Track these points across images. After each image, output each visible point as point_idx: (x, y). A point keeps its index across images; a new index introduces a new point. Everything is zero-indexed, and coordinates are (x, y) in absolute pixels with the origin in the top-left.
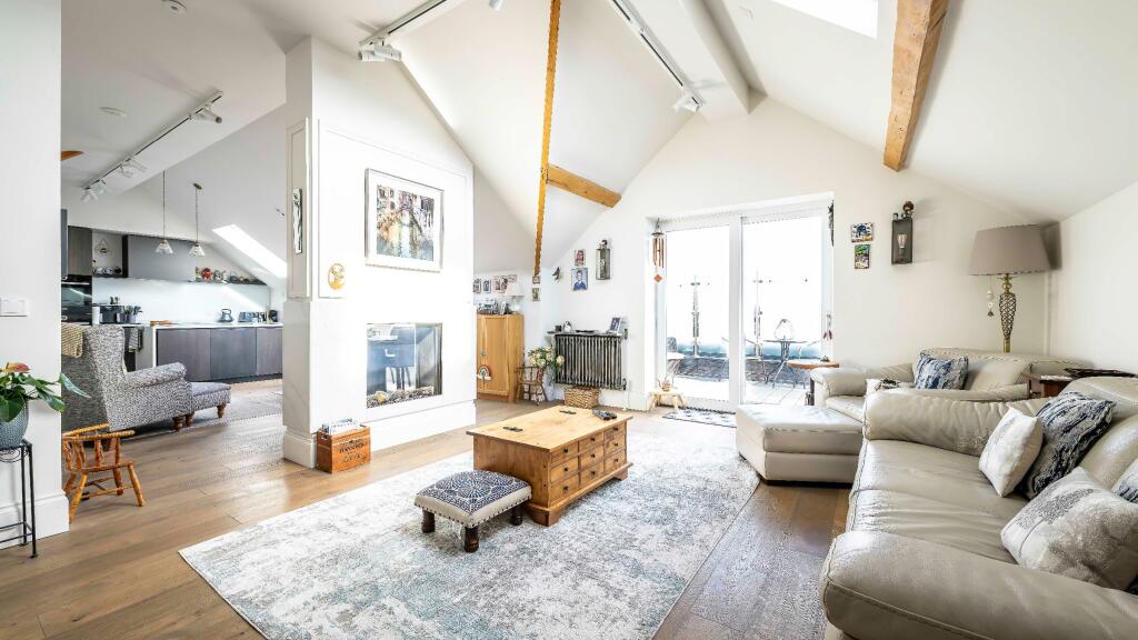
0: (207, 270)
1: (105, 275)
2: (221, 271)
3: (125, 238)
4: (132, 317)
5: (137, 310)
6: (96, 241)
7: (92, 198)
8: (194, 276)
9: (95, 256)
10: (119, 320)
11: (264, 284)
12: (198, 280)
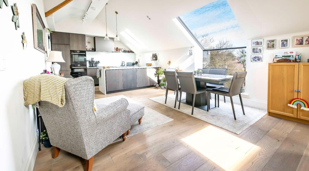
0: (117, 48)
1: (90, 51)
2: (121, 48)
3: (94, 38)
4: (97, 64)
5: (98, 62)
6: (87, 39)
7: (85, 22)
8: (114, 50)
9: (87, 44)
10: (94, 66)
11: (134, 53)
12: (115, 52)
